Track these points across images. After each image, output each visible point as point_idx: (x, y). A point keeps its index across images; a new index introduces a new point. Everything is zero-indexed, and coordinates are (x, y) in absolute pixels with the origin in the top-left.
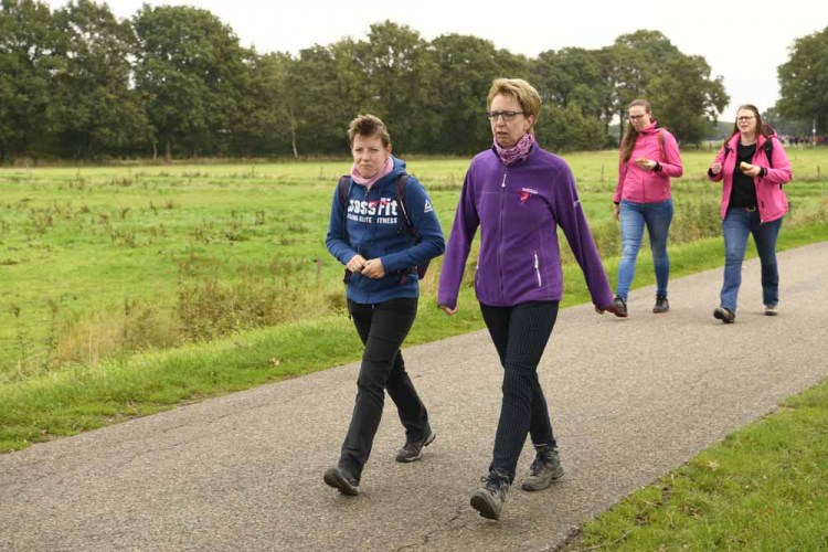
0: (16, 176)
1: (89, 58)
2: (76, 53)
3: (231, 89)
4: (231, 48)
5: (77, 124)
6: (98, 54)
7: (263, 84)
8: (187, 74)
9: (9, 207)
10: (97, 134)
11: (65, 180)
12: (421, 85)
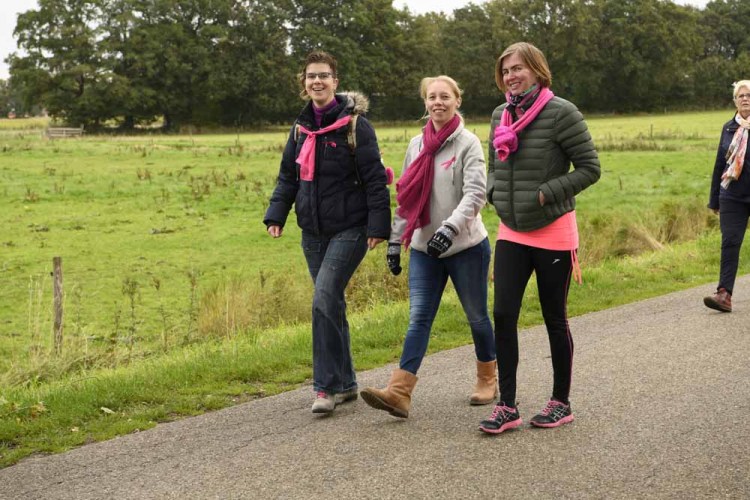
0: (180, 144)
1: (248, 25)
2: (236, 22)
3: (385, 53)
4: (385, 10)
5: (237, 91)
6: (257, 22)
7: (416, 46)
8: (341, 38)
9: (171, 174)
10: (256, 100)
11: (224, 147)
12: (579, 42)
